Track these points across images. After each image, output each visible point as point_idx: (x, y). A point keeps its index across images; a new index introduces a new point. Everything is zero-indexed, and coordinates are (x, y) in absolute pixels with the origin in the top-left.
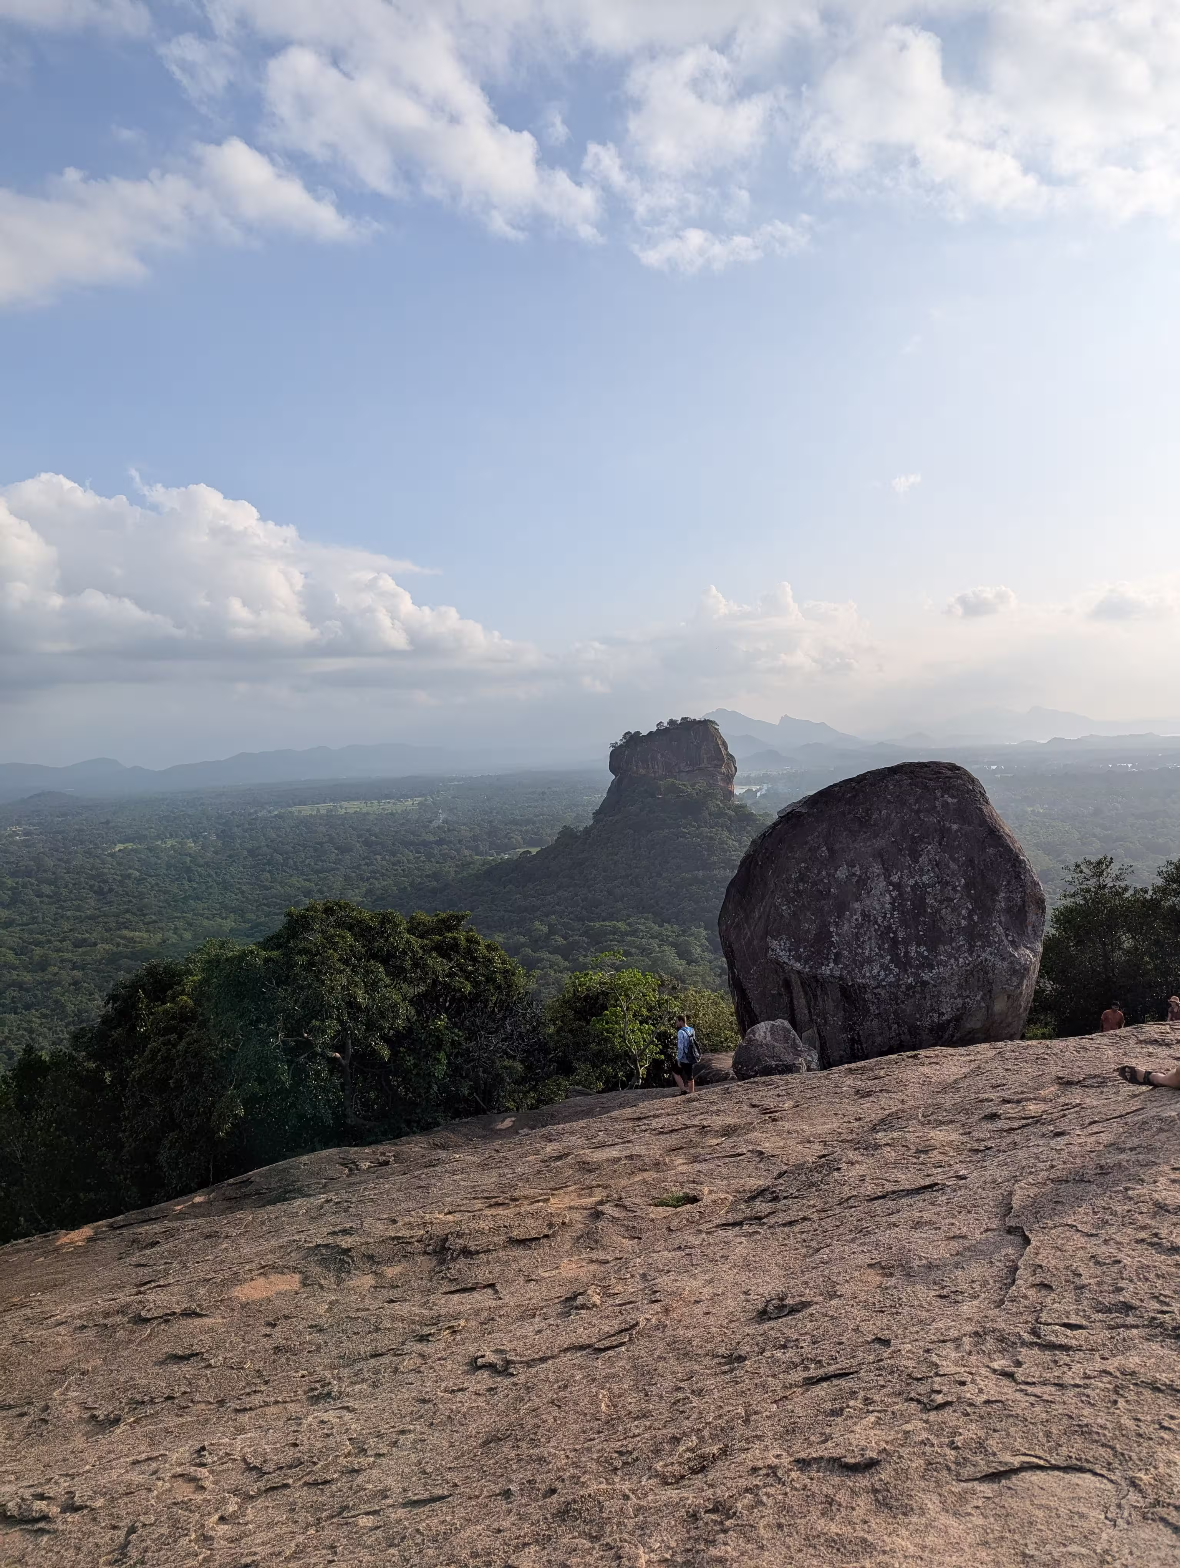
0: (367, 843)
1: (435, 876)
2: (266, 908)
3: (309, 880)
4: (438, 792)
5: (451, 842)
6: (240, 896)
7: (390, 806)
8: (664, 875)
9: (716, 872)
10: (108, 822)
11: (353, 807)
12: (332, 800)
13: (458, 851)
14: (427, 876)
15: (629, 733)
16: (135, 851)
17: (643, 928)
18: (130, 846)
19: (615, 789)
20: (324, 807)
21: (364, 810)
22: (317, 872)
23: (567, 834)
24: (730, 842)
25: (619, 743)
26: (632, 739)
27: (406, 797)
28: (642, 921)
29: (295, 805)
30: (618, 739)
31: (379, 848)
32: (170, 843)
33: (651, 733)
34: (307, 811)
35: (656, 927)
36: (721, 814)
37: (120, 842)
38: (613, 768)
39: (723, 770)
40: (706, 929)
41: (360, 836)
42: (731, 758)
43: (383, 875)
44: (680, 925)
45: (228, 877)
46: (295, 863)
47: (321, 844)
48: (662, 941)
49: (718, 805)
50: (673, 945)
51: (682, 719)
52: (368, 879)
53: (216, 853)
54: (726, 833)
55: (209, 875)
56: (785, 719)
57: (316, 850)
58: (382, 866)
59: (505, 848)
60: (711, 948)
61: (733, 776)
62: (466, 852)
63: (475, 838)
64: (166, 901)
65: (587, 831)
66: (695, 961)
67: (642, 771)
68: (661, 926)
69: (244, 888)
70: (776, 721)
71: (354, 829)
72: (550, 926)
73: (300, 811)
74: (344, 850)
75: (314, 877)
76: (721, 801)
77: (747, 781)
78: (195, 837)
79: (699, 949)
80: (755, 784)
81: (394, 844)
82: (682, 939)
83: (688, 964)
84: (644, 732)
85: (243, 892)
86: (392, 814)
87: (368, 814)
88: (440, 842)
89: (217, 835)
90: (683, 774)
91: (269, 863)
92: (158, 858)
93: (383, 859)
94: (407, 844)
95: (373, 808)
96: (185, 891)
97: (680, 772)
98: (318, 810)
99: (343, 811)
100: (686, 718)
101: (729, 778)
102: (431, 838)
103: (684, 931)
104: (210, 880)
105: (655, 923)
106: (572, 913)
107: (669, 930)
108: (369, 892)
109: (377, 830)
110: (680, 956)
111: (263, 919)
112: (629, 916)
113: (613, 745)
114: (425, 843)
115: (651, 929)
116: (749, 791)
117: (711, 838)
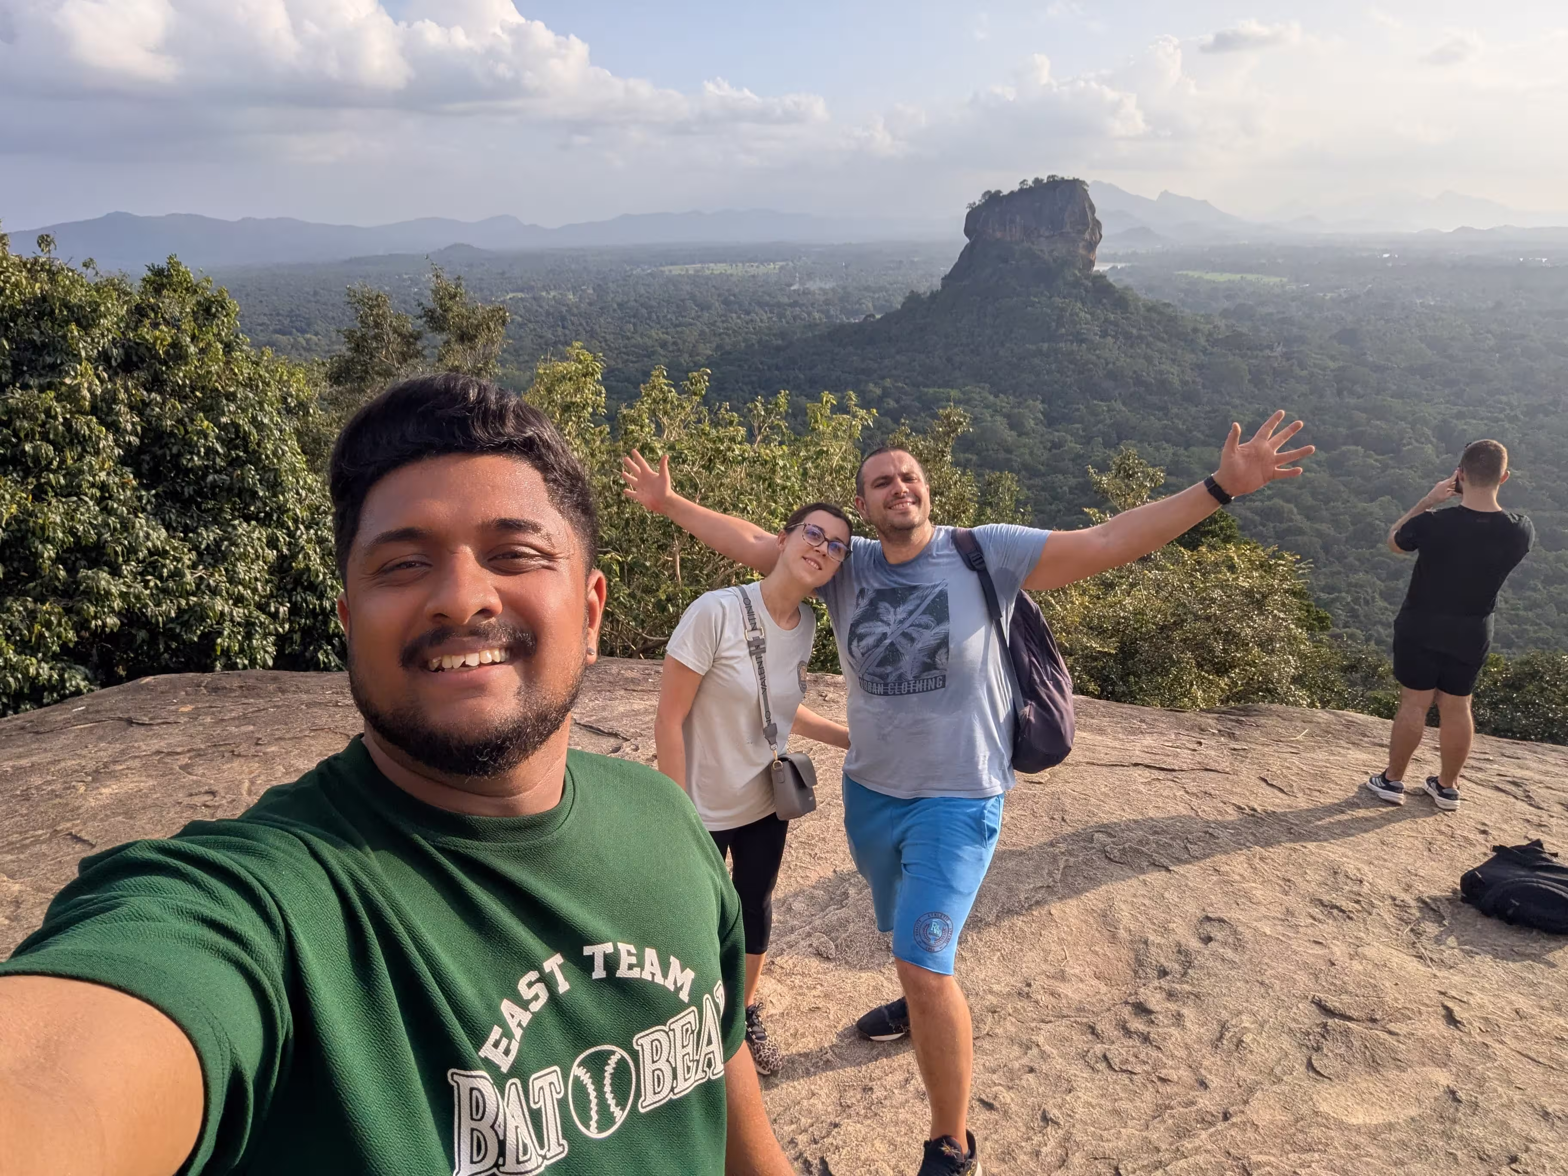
0: (726, 302)
1: (782, 335)
2: (626, 357)
3: (667, 333)
4: (800, 258)
5: (803, 305)
6: (603, 344)
7: (754, 269)
8: (1008, 345)
9: (1062, 345)
10: (503, 273)
11: (719, 268)
12: (702, 262)
13: (809, 314)
14: (774, 335)
15: (988, 192)
16: (522, 299)
17: (977, 397)
18: (520, 295)
19: (967, 254)
20: (691, 269)
21: (729, 272)
22: (676, 326)
23: (913, 299)
24: (1082, 314)
25: (977, 203)
26: (993, 199)
27: (769, 261)
28: (978, 390)
29: (667, 264)
30: (977, 199)
31: (736, 306)
32: (552, 293)
33: (1012, 193)
34: (676, 270)
35: (991, 398)
36: (1076, 284)
37: (513, 291)
38: (967, 232)
39: (1087, 236)
40: (1043, 402)
41: (719, 295)
42: (1098, 224)
43: (734, 331)
44: (1016, 397)
45: (597, 327)
46: (658, 317)
47: (683, 301)
48: (996, 411)
49: (1075, 275)
50: (1008, 416)
51: (1049, 177)
52: (720, 335)
53: (590, 304)
54: (1079, 305)
55: (581, 324)
56: (1165, 194)
57: (678, 306)
58: (736, 324)
59: (856, 313)
60: (1045, 422)
61: (1097, 243)
62: (817, 315)
63: (827, 302)
64: (540, 345)
65: (934, 296)
66: (1027, 434)
67: (998, 235)
68: (996, 396)
69: (608, 337)
70: (1154, 197)
71: (717, 289)
72: (884, 389)
73: (670, 271)
74: (704, 307)
75: (671, 330)
76: (1080, 270)
77: (1113, 258)
78: (575, 290)
79: (1032, 422)
80: (1120, 261)
81: (750, 304)
82: (1016, 411)
83: (1019, 436)
84: (1005, 192)
85: (606, 341)
86: (753, 276)
87: (731, 275)
88: (795, 304)
89: (594, 289)
90: (1042, 239)
91: (634, 316)
92: (541, 307)
93: (739, 317)
94: (760, 304)
95: (737, 270)
96: (558, 336)
97: (1040, 236)
98: (687, 270)
99: (708, 272)
100: (1053, 176)
101: (1092, 246)
102: (785, 300)
103: (1020, 403)
104: (580, 328)
105: (991, 393)
106: (907, 377)
107: (1004, 402)
108: (719, 347)
109: (736, 290)
110: (1012, 427)
111: (620, 366)
112: (966, 385)
113: (970, 206)
114: (779, 305)
115: (986, 398)
116: (1113, 268)
117: (1063, 310)
